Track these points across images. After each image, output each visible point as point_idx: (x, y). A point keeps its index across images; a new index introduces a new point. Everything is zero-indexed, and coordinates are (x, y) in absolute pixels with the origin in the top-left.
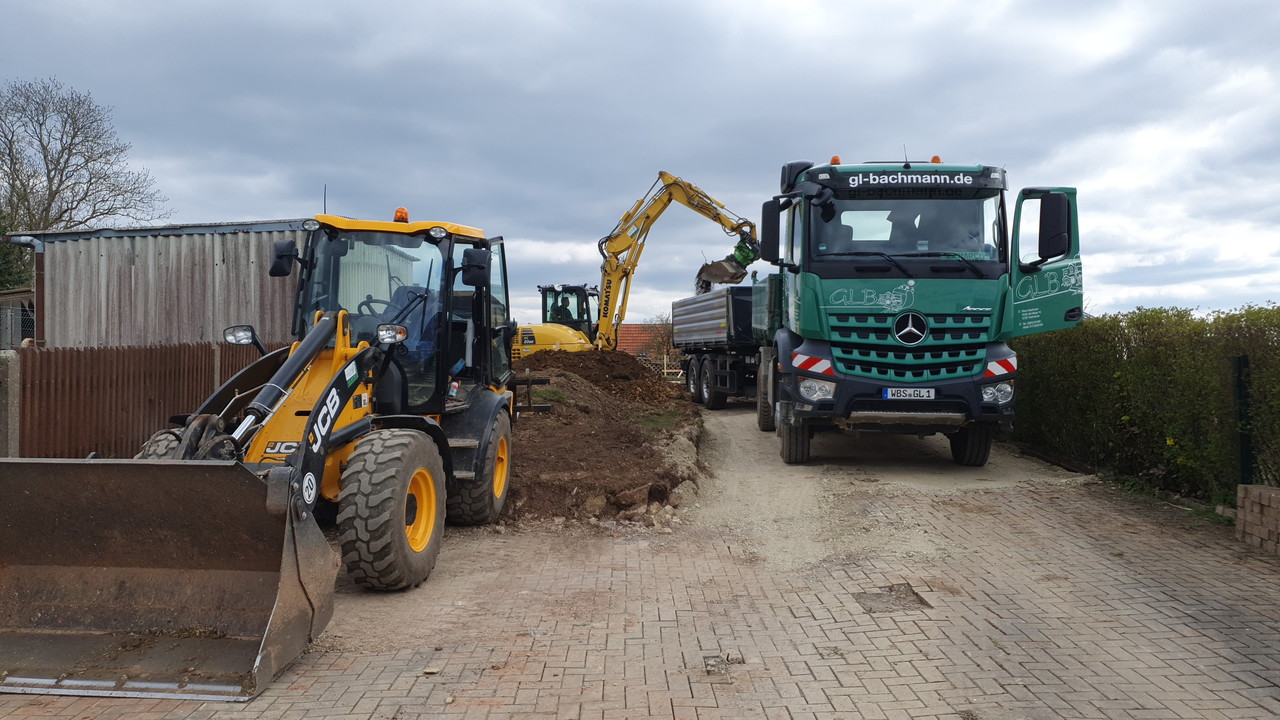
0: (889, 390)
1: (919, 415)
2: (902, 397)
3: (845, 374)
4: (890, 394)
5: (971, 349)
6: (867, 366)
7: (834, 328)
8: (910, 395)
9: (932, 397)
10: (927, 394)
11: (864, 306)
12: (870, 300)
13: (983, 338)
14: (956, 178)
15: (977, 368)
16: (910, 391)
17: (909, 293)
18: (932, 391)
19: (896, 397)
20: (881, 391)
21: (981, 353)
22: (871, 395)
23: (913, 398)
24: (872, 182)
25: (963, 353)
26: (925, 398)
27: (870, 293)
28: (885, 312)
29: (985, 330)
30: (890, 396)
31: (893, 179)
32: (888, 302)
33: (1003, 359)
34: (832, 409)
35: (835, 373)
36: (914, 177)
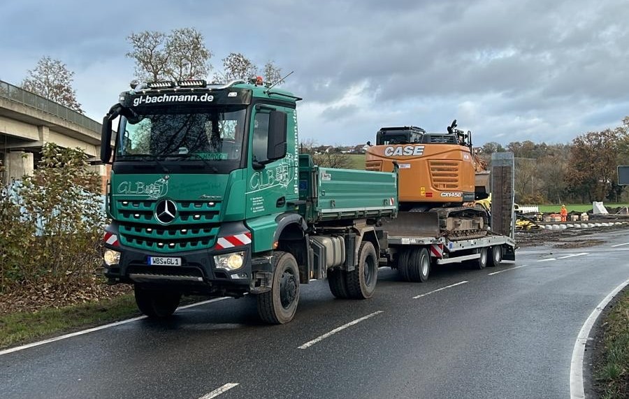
0: (152, 258)
1: (172, 277)
2: (160, 264)
3: (127, 246)
4: (153, 261)
5: (208, 227)
6: (140, 240)
7: (121, 211)
8: (165, 263)
9: (180, 264)
10: (176, 262)
11: (136, 194)
12: (141, 190)
13: (215, 219)
14: (202, 97)
15: (211, 242)
16: (165, 259)
17: (165, 185)
18: (179, 260)
19: (156, 264)
20: (147, 258)
21: (215, 231)
22: (141, 262)
23: (167, 264)
24: (147, 102)
25: (202, 230)
26: (174, 265)
27: (141, 185)
28: (149, 199)
29: (217, 212)
30: (152, 263)
31: (160, 99)
32: (151, 192)
33: (231, 235)
34: (118, 272)
35: (120, 245)
36: (174, 97)
